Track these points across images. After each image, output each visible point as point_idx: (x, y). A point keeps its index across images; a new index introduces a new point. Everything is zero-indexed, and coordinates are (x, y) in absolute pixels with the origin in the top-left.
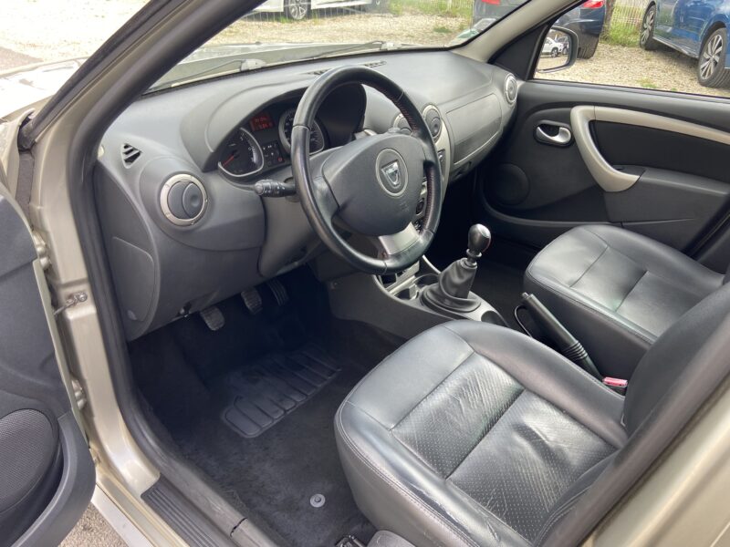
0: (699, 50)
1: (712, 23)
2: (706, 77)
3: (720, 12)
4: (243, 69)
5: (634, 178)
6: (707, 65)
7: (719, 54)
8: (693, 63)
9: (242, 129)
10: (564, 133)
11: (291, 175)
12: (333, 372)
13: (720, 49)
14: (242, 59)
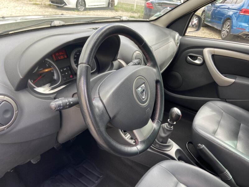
0: (221, 27)
1: (225, 19)
2: (224, 37)
3: (228, 15)
4: (52, 25)
5: (233, 80)
6: (224, 33)
7: (228, 29)
8: (219, 32)
9: (47, 59)
10: (200, 59)
11: (76, 92)
12: (99, 178)
13: (229, 27)
14: (52, 21)
